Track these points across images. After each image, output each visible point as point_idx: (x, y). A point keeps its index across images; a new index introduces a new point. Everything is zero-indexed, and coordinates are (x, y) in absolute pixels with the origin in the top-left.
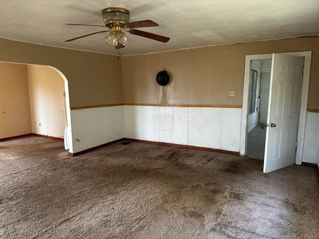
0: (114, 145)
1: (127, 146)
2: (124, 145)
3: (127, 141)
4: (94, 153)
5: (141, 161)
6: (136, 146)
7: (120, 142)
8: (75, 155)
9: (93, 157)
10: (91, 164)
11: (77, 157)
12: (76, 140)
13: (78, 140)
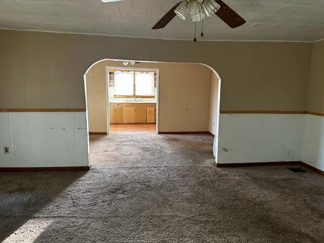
0: (277, 167)
1: (296, 176)
2: (292, 172)
3: (303, 168)
4: (242, 171)
5: (292, 207)
6: (307, 180)
7: (290, 166)
8: (219, 166)
9: (234, 176)
10: (223, 184)
11: (219, 169)
12: (223, 149)
13: (225, 150)
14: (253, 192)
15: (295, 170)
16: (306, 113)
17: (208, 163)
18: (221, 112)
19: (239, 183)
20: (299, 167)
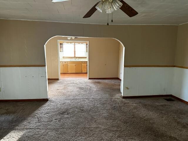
0: (157, 98)
1: (168, 103)
2: (166, 101)
3: (173, 99)
4: (137, 101)
5: (166, 122)
6: (175, 106)
7: (165, 98)
8: (124, 97)
9: (133, 104)
10: (126, 108)
11: (124, 100)
12: (126, 88)
13: (128, 88)
14: (144, 113)
15: (168, 100)
16: (174, 66)
17: (117, 96)
18: (125, 66)
19: (135, 108)
20: (171, 98)
